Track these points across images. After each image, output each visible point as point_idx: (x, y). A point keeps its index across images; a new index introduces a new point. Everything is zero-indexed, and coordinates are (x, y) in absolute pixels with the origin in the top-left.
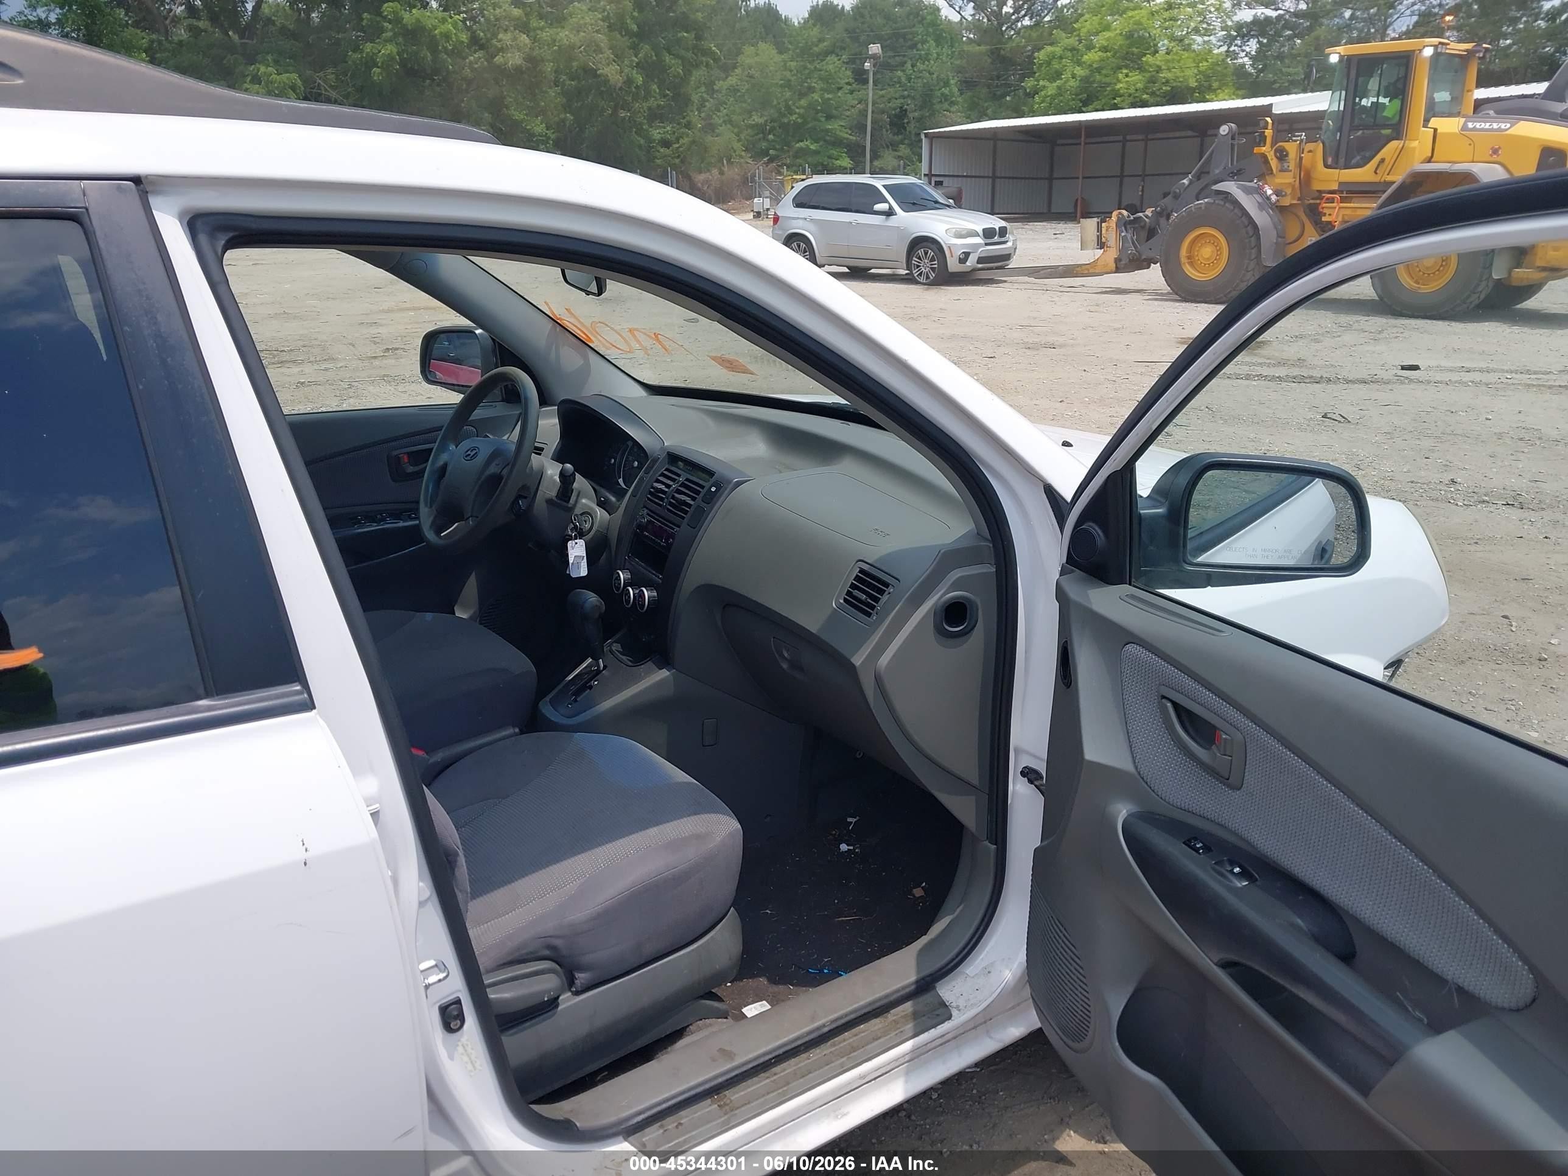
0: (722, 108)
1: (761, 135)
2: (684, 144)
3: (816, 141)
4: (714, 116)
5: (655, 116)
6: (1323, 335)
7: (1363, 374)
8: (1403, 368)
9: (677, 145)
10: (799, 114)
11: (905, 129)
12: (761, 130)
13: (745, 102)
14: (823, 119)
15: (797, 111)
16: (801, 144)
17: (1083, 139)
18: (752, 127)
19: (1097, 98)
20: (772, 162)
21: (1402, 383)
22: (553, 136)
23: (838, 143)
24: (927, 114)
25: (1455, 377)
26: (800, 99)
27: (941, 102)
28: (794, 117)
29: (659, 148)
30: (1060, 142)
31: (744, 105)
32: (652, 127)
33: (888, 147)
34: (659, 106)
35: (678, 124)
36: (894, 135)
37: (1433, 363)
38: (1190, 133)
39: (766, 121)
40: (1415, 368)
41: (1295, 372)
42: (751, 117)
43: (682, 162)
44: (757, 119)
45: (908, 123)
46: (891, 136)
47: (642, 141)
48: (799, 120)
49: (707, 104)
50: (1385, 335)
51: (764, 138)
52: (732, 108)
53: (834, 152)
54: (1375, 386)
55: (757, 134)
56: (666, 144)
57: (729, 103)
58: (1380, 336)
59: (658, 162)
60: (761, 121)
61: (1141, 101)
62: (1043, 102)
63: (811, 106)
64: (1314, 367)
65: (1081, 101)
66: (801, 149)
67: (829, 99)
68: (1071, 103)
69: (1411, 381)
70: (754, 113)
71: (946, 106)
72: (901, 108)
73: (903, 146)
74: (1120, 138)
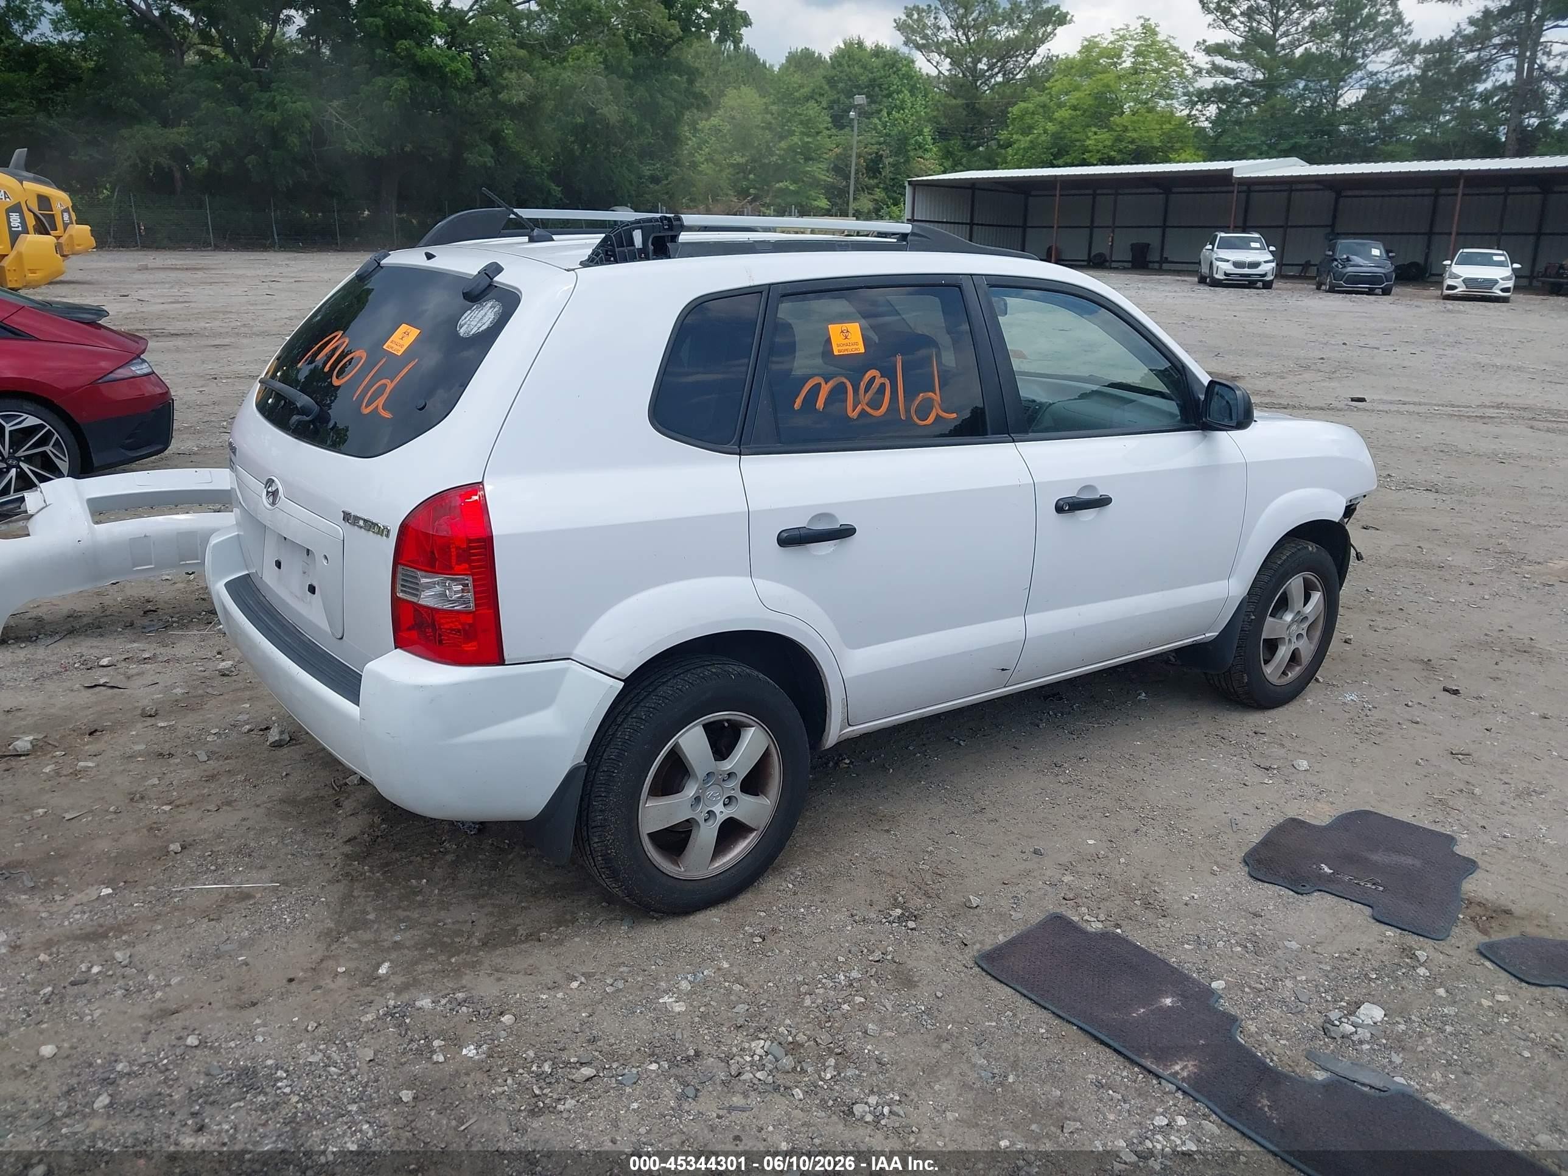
0: (704, 147)
1: (742, 174)
2: (673, 181)
3: (795, 182)
4: (696, 154)
5: (646, 154)
6: (1286, 373)
7: (1321, 404)
8: (1353, 400)
9: (666, 182)
10: (779, 156)
11: (880, 173)
12: (740, 168)
13: (727, 142)
14: (802, 161)
15: (778, 152)
16: (781, 184)
17: (1058, 192)
18: (732, 165)
19: (1067, 153)
20: (755, 201)
21: (1353, 411)
22: (548, 169)
23: (816, 183)
24: (902, 160)
25: (1394, 408)
26: (780, 142)
27: (915, 149)
28: (774, 158)
29: (648, 184)
30: (1033, 193)
31: (725, 145)
32: (642, 163)
33: (864, 191)
34: (649, 143)
35: (667, 162)
36: (869, 178)
37: (1376, 397)
38: (1156, 190)
39: (747, 161)
40: (1362, 400)
41: (1267, 400)
42: (732, 157)
43: (670, 197)
44: (738, 159)
45: (882, 168)
46: (866, 179)
47: (632, 177)
48: (780, 162)
49: (689, 142)
50: (1338, 375)
51: (744, 178)
52: (714, 147)
53: (813, 193)
54: (1331, 412)
55: (738, 173)
56: (655, 180)
57: (711, 142)
58: (1334, 376)
59: (647, 196)
60: (742, 160)
61: (1108, 157)
62: (1016, 154)
63: (791, 149)
64: (1281, 397)
65: (1052, 154)
66: (780, 190)
67: (808, 142)
68: (1043, 156)
69: (1358, 409)
70: (735, 153)
71: (920, 153)
72: (877, 153)
73: (878, 190)
74: (1090, 192)
